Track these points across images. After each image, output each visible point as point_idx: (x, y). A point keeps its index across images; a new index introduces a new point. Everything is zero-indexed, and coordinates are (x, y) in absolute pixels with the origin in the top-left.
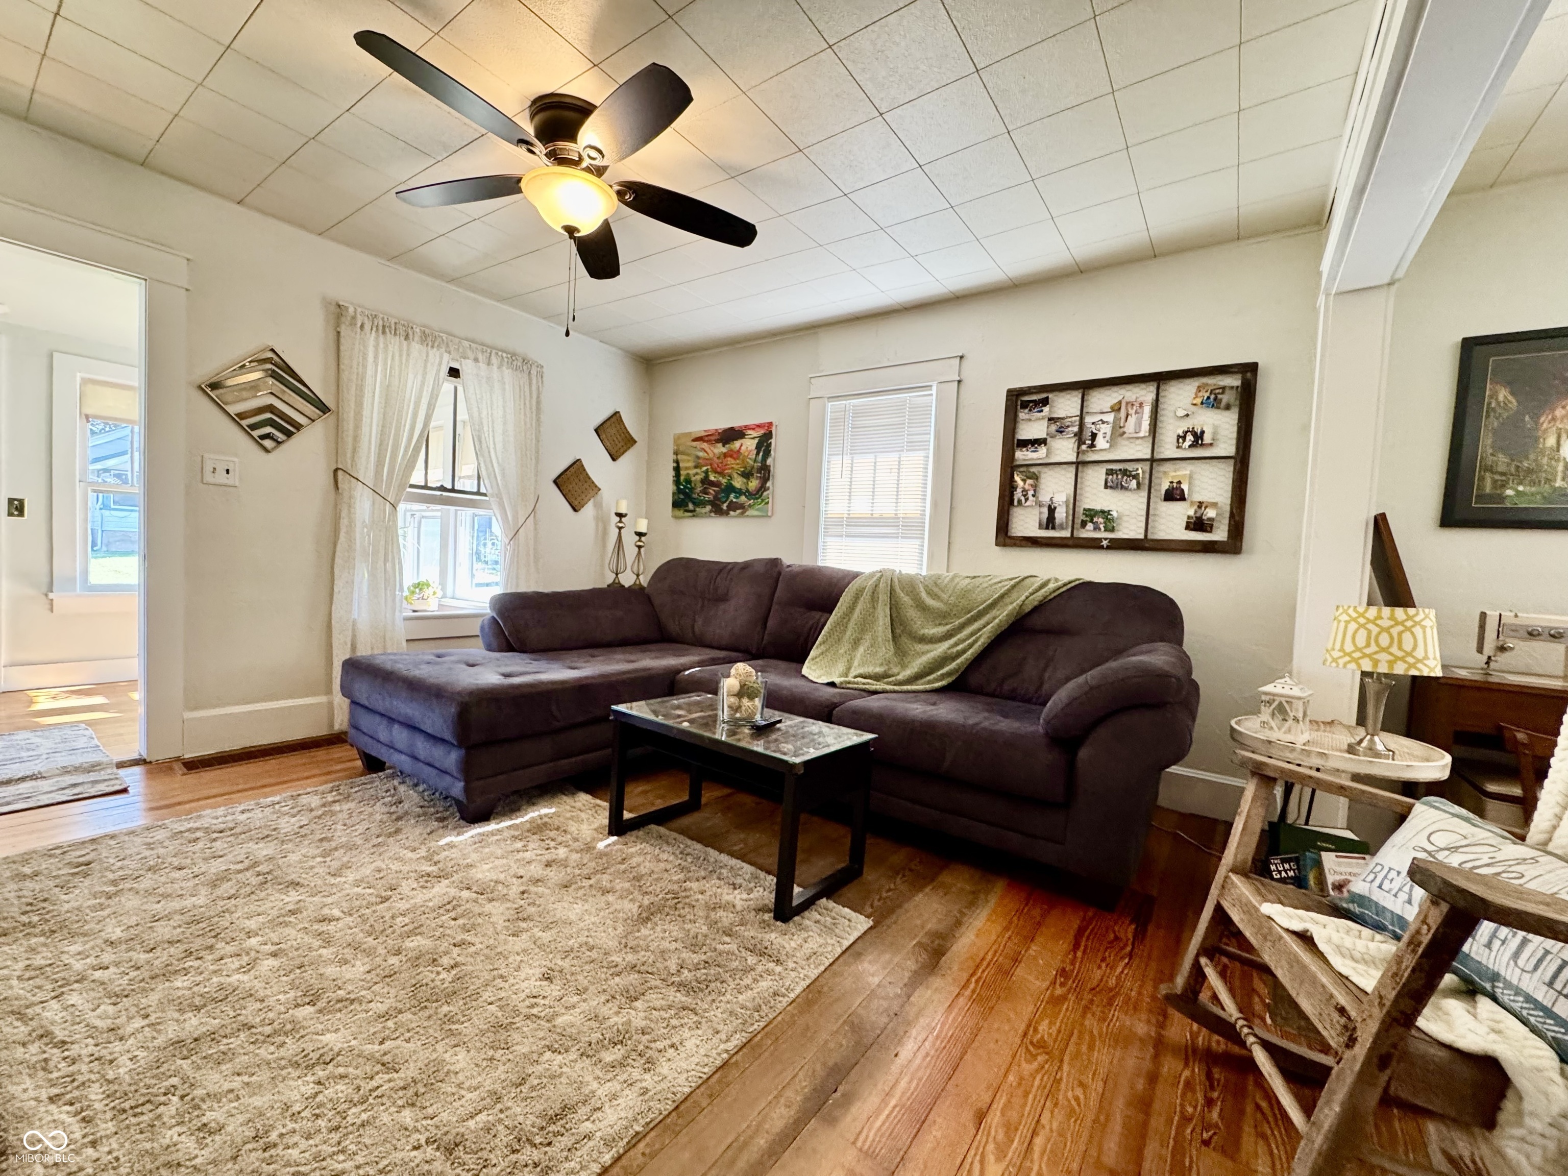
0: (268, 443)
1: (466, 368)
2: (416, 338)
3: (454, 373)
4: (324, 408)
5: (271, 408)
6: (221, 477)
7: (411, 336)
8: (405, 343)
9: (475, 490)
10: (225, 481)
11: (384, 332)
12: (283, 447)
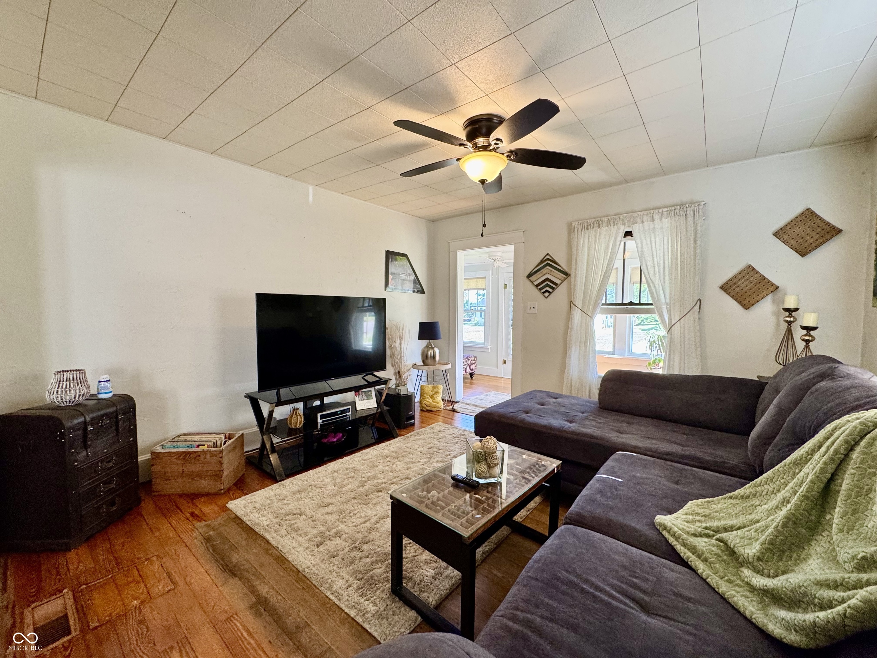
0: (547, 294)
1: (635, 229)
2: (604, 225)
3: (629, 234)
4: (567, 274)
5: (547, 279)
6: (532, 311)
7: (601, 225)
8: (599, 230)
9: (638, 302)
10: (533, 312)
11: (588, 229)
12: (552, 294)
